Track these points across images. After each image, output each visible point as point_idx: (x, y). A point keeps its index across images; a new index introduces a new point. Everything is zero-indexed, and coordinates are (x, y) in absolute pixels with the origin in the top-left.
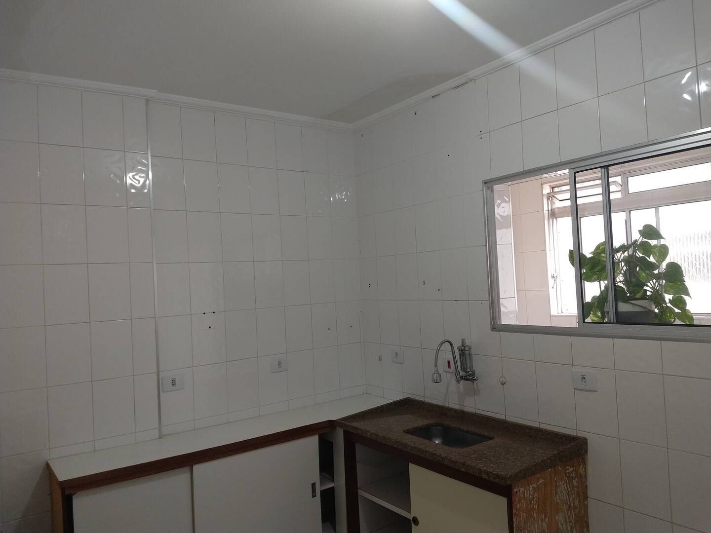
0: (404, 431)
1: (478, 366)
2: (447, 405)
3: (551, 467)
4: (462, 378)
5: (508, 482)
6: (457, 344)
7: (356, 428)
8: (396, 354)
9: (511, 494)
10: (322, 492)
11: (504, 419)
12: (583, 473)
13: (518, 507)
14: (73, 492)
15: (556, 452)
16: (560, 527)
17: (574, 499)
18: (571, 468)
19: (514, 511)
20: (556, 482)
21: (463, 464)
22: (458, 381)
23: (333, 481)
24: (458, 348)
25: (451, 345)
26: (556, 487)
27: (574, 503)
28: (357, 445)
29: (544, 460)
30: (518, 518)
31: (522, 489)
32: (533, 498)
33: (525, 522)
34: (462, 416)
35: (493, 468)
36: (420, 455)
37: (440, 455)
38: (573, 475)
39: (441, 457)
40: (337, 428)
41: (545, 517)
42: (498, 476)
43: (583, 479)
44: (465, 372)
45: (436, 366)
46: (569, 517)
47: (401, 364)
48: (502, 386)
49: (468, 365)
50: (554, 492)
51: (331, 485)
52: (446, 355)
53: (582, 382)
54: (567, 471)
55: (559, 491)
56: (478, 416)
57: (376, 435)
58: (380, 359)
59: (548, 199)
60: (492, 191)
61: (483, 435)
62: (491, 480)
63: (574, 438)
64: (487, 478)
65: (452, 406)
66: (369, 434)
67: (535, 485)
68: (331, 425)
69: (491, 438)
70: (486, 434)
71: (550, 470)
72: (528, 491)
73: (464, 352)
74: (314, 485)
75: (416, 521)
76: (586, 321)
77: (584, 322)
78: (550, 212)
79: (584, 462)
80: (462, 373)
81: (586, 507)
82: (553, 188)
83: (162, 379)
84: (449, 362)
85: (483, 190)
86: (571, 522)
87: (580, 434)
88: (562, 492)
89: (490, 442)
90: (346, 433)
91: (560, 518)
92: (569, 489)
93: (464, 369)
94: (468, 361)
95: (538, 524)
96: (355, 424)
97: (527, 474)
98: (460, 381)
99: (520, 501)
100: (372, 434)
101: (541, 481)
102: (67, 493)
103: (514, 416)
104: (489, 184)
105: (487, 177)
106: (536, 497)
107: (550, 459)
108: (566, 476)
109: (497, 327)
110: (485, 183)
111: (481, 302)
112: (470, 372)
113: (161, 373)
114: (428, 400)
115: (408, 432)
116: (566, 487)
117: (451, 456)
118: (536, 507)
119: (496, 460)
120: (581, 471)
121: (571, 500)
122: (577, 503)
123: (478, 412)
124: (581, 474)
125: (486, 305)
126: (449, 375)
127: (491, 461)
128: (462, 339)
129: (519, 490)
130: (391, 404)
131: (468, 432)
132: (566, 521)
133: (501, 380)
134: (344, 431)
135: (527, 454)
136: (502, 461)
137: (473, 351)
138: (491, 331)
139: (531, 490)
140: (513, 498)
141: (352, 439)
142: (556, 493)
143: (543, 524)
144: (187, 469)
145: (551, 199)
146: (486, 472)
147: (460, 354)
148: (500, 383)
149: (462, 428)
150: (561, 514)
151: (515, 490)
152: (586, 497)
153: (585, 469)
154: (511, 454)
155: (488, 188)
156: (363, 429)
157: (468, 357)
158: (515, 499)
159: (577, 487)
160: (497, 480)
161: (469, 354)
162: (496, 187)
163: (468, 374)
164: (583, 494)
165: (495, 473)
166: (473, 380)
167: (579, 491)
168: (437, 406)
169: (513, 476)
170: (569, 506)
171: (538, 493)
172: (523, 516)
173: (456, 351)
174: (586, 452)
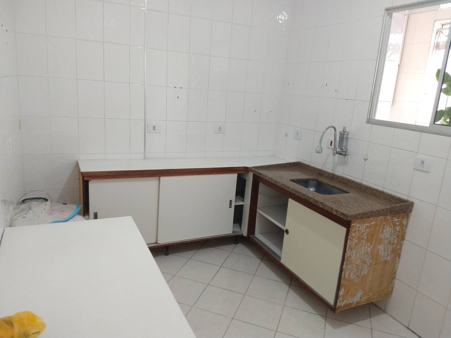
0: (290, 180)
1: (351, 146)
2: (324, 169)
3: (383, 216)
4: (337, 153)
5: (349, 219)
6: (339, 130)
7: (261, 174)
8: (297, 133)
9: (350, 226)
10: (235, 206)
11: (361, 182)
12: (405, 224)
13: (353, 235)
14: (89, 179)
15: (389, 207)
16: (380, 252)
17: (394, 238)
18: (397, 219)
19: (349, 237)
20: (384, 225)
21: (322, 203)
22: (334, 154)
23: (243, 201)
24: (340, 133)
25: (335, 130)
26: (383, 228)
27: (393, 241)
28: (260, 183)
29: (378, 210)
30: (351, 242)
31: (358, 225)
32: (365, 232)
33: (356, 245)
34: (333, 177)
35: (342, 209)
36: (296, 194)
37: (309, 196)
38: (397, 223)
39: (309, 197)
40: (250, 172)
41: (370, 245)
42: (343, 214)
43: (404, 227)
44: (341, 149)
45: (320, 142)
46: (388, 248)
47: (300, 140)
48: (364, 161)
49: (344, 145)
50: (381, 231)
51: (241, 203)
52: (330, 136)
53: (421, 165)
54: (394, 221)
55: (385, 231)
56: (343, 178)
57: (271, 179)
58: (286, 136)
59: (437, 33)
60: (391, 17)
61: (343, 190)
62: (338, 216)
63: (404, 200)
64: (336, 214)
65: (327, 170)
66: (267, 178)
67: (368, 225)
68: (246, 169)
69: (347, 193)
70: (345, 189)
71: (381, 217)
72: (363, 227)
73: (343, 137)
74: (231, 201)
75: (287, 232)
76: (435, 123)
77: (434, 123)
78: (436, 43)
79: (408, 217)
80: (338, 150)
81: (401, 245)
82: (443, 25)
83: (147, 124)
84: (332, 142)
85: (384, 16)
86: (388, 251)
87: (410, 199)
88: (387, 232)
89: (346, 194)
90: (255, 176)
91: (381, 247)
92: (392, 232)
93: (340, 147)
94: (345, 142)
95: (365, 248)
96: (261, 171)
97: (364, 216)
98: (336, 155)
99: (355, 232)
100: (269, 178)
101: (373, 223)
102: (85, 179)
103: (368, 182)
104: (390, 11)
105: (389, 5)
106: (367, 232)
107: (383, 210)
108: (392, 223)
109: (371, 121)
110: (387, 10)
111: (363, 102)
112: (344, 150)
113: (146, 121)
114: (312, 165)
115: (293, 181)
116: (390, 230)
117: (316, 198)
118: (365, 237)
119: (346, 205)
120: (404, 222)
121: (392, 239)
122: (396, 241)
123: (344, 176)
124: (403, 224)
125: (367, 105)
126: (330, 150)
127: (342, 205)
128: (344, 127)
129: (355, 225)
130: (287, 164)
131: (333, 187)
132: (385, 250)
133: (365, 157)
134: (254, 174)
135: (369, 205)
136: (350, 206)
137: (350, 136)
138: (366, 123)
139: (365, 226)
140: (351, 229)
141: (257, 180)
142: (382, 232)
143: (368, 249)
144: (157, 178)
145: (439, 33)
146: (337, 211)
147: (340, 137)
148: (363, 160)
149: (330, 184)
150: (382, 245)
151: (353, 225)
152: (403, 239)
153: (408, 221)
154: (358, 204)
155: (389, 15)
156: (264, 174)
157: (345, 139)
158: (352, 230)
159: (399, 232)
160: (342, 216)
161: (347, 138)
162: (395, 14)
163: (342, 151)
164: (401, 237)
165: (341, 211)
166: (345, 155)
167: (399, 234)
168: (318, 169)
169: (353, 215)
170: (390, 242)
171: (369, 229)
172: (355, 241)
173: (338, 135)
174: (411, 211)
